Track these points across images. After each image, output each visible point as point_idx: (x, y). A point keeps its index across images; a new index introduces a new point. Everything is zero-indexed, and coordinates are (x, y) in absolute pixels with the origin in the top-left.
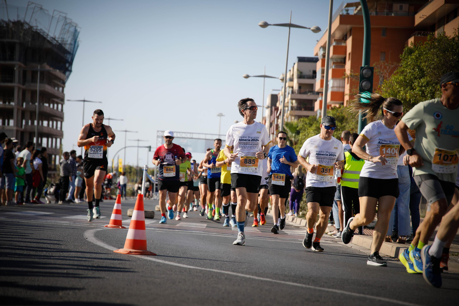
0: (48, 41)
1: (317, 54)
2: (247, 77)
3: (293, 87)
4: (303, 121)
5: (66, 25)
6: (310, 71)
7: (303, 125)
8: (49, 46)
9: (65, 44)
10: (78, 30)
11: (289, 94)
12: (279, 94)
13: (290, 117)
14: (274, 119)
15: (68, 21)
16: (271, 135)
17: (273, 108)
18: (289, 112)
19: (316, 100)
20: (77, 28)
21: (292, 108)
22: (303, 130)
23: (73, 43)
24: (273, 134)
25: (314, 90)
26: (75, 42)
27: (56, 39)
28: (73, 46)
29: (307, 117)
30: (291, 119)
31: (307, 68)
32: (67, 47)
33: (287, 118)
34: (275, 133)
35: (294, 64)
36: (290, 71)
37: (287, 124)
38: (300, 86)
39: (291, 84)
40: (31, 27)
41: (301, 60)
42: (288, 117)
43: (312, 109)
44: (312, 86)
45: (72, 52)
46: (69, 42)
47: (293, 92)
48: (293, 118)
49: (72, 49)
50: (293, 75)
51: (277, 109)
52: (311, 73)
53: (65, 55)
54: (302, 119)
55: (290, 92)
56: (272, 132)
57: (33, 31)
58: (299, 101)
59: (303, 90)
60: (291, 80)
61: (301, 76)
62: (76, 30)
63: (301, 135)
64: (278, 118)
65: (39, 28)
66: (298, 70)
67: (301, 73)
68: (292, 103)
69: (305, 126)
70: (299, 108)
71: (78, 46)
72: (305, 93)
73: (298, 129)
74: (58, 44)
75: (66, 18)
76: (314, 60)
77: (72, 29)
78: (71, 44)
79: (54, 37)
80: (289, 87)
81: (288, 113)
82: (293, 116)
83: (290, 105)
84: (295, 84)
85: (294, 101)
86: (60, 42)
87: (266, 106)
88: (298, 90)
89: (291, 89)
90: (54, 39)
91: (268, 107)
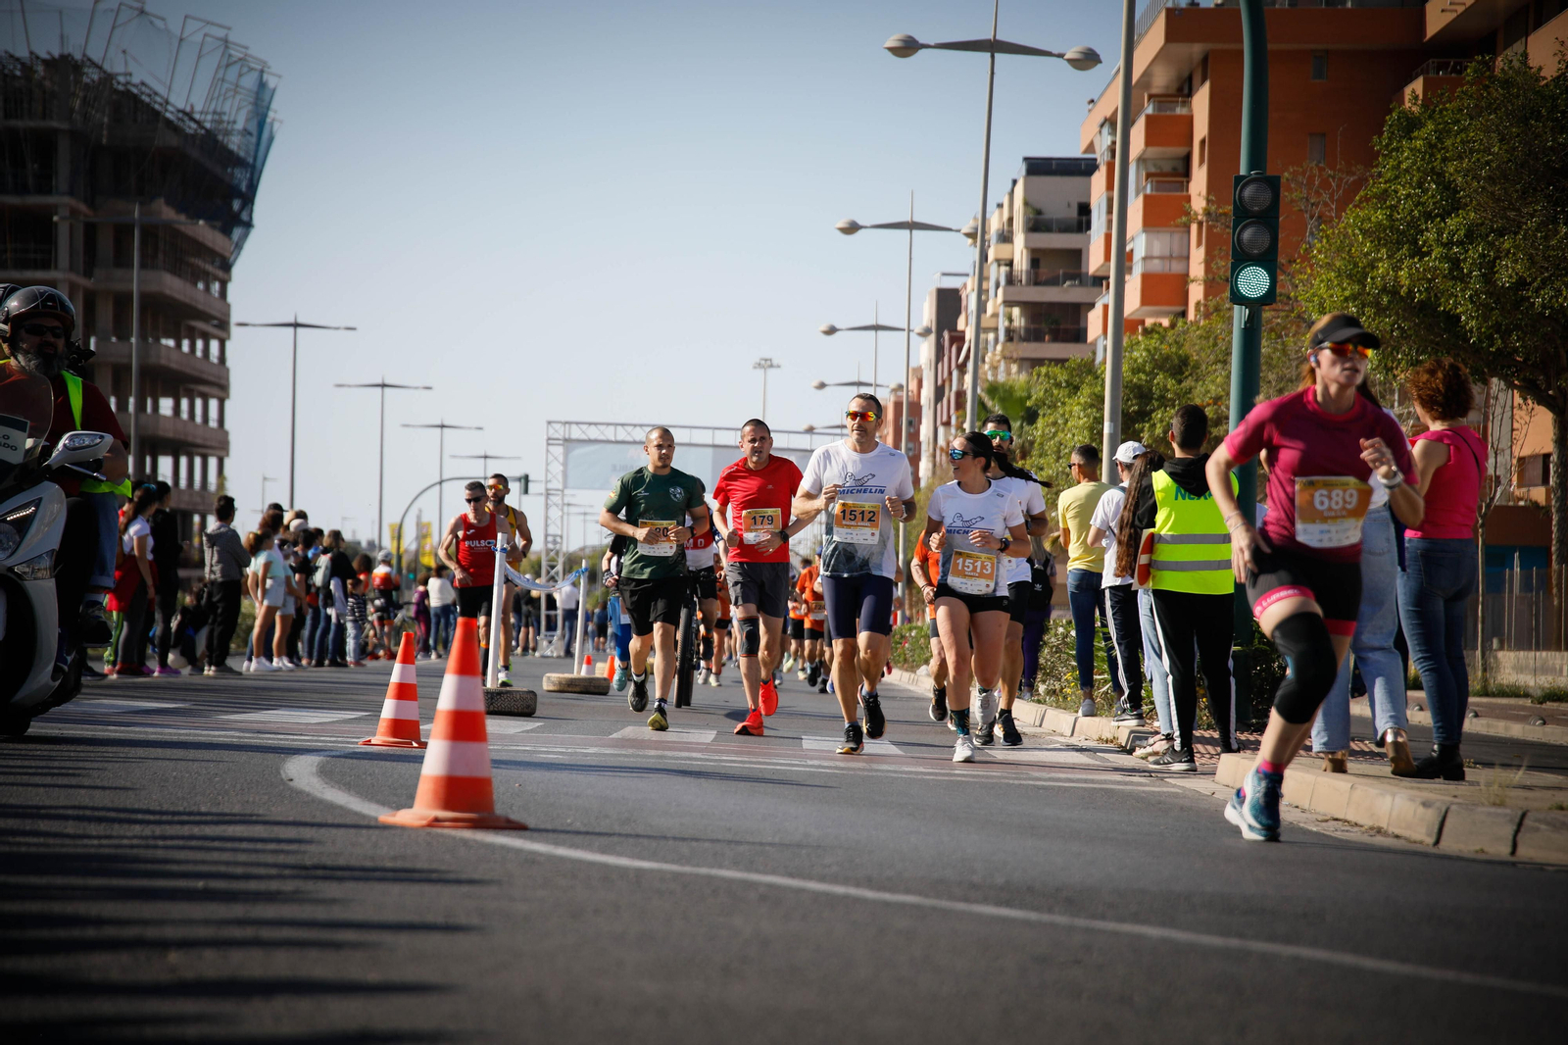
0: (168, 122)
1: (1090, 148)
2: (852, 228)
3: (1010, 263)
4: (1047, 375)
5: (228, 66)
6: (1069, 205)
7: (1046, 391)
8: (173, 141)
9: (227, 133)
10: (272, 82)
11: (997, 286)
12: (965, 285)
13: (1002, 367)
14: (950, 373)
15: (237, 54)
16: (941, 430)
17: (946, 335)
18: (999, 347)
19: (1092, 306)
20: (265, 76)
21: (1010, 335)
22: (1049, 407)
23: (253, 127)
24: (947, 424)
25: (1083, 270)
26: (261, 125)
27: (197, 116)
28: (254, 140)
29: (1061, 362)
30: (1008, 373)
31: (1059, 194)
32: (234, 143)
33: (995, 368)
34: (953, 421)
35: (1015, 182)
36: (1000, 206)
37: (993, 390)
38: (1036, 258)
39: (1004, 251)
40: (108, 78)
41: (1037, 167)
42: (998, 366)
43: (1079, 335)
44: (1077, 256)
45: (250, 160)
46: (239, 126)
47: (1010, 280)
48: (1014, 368)
49: (252, 148)
50: (1011, 220)
51: (958, 339)
52: (1074, 213)
53: (229, 170)
54: (1043, 370)
55: (1003, 282)
56: (945, 418)
57: (116, 91)
58: (1032, 310)
59: (1044, 271)
60: (1006, 237)
61: (1037, 224)
62: (262, 85)
63: (1040, 422)
64: (962, 368)
65: (136, 80)
66: (1026, 204)
67: (1039, 212)
68: (1011, 320)
69: (1055, 392)
70: (1033, 335)
71: (271, 139)
72: (1054, 282)
73: (1028, 404)
74: (203, 132)
75: (226, 41)
76: (1082, 168)
77: (249, 82)
78: (246, 132)
79: (188, 109)
80: (999, 262)
81: (994, 353)
82: (1015, 361)
83: (1003, 324)
84: (1019, 251)
85: (1016, 311)
86: (208, 125)
87: (918, 328)
88: (1028, 273)
89: (1004, 269)
90: (189, 116)
91: (926, 332)
